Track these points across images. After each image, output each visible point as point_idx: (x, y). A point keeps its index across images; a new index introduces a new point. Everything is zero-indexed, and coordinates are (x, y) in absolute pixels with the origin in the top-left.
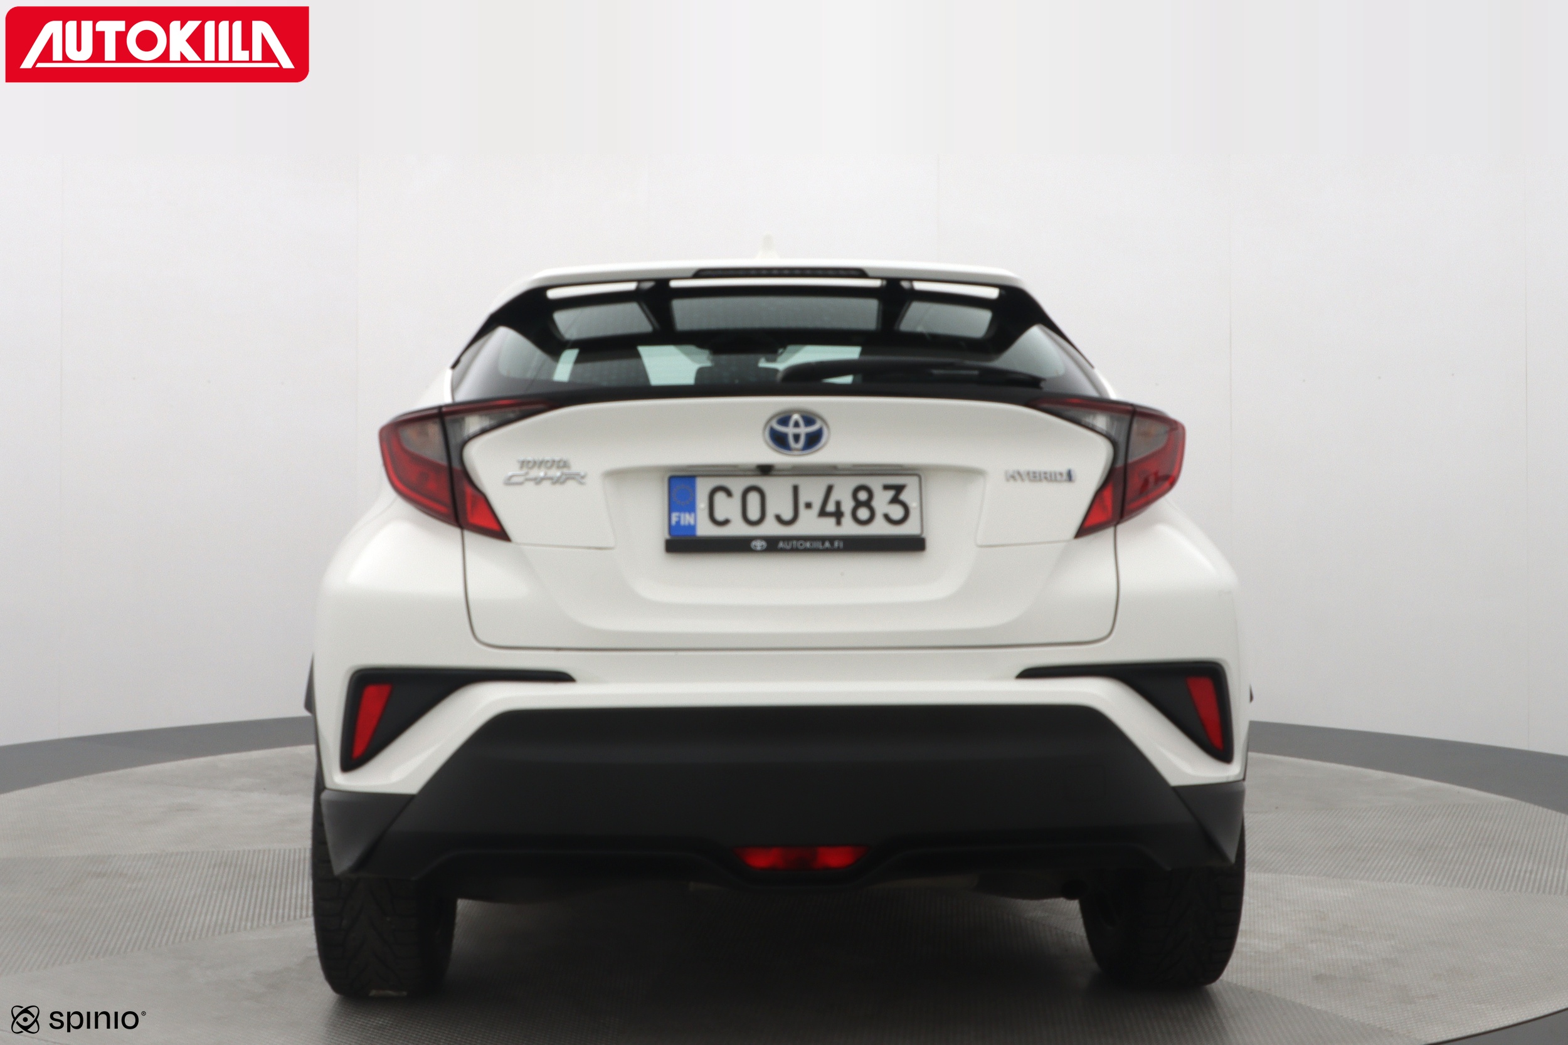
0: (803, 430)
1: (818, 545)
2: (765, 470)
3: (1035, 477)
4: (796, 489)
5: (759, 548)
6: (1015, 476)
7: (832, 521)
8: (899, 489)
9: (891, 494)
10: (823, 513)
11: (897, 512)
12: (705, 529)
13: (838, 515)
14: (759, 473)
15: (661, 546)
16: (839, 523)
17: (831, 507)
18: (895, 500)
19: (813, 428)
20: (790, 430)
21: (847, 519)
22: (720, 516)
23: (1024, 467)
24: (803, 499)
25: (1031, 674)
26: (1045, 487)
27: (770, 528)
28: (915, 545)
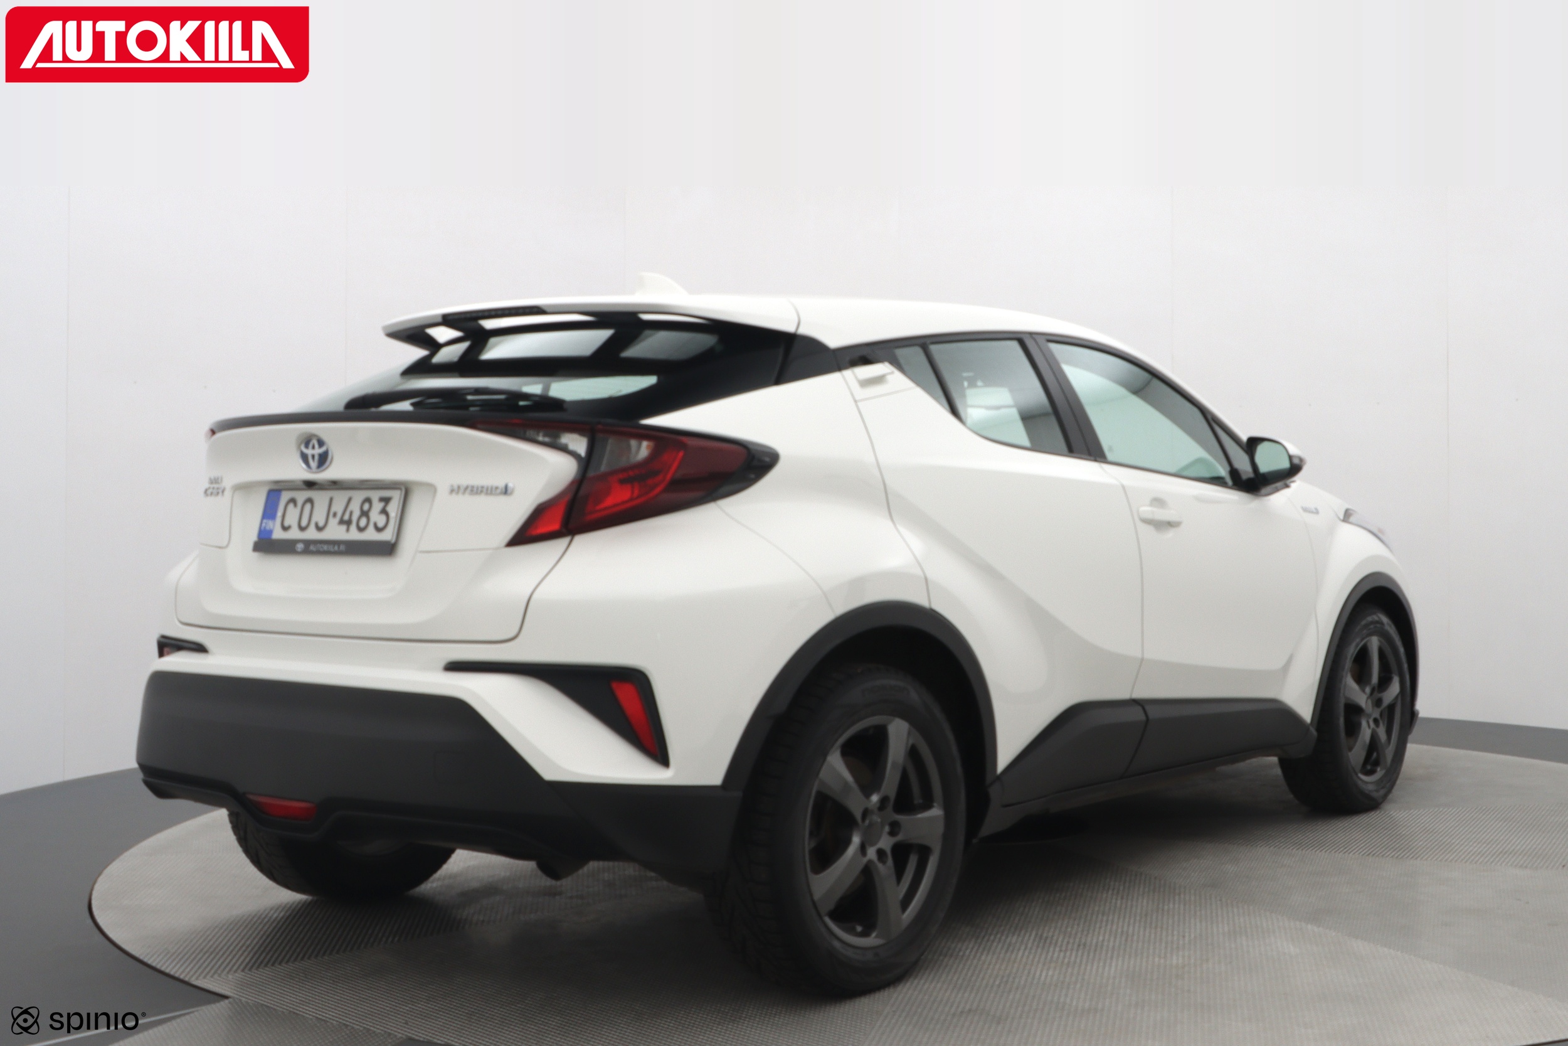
0: (318, 451)
1: (331, 548)
2: (310, 485)
3: (475, 491)
4: (331, 500)
5: (299, 550)
6: (455, 490)
7: (344, 527)
8: (386, 500)
9: (382, 505)
10: (342, 522)
11: (381, 520)
12: (278, 534)
13: (348, 523)
14: (304, 487)
15: (251, 546)
16: (348, 530)
17: (346, 517)
18: (384, 512)
19: (323, 449)
20: (309, 452)
21: (353, 527)
22: (286, 524)
23: (464, 482)
24: (333, 509)
25: (456, 667)
26: (482, 499)
27: (312, 534)
28: (387, 550)
